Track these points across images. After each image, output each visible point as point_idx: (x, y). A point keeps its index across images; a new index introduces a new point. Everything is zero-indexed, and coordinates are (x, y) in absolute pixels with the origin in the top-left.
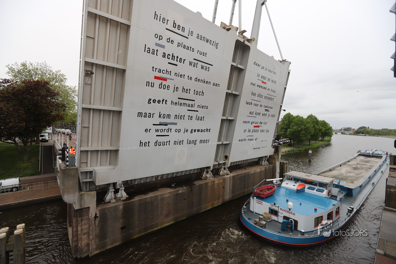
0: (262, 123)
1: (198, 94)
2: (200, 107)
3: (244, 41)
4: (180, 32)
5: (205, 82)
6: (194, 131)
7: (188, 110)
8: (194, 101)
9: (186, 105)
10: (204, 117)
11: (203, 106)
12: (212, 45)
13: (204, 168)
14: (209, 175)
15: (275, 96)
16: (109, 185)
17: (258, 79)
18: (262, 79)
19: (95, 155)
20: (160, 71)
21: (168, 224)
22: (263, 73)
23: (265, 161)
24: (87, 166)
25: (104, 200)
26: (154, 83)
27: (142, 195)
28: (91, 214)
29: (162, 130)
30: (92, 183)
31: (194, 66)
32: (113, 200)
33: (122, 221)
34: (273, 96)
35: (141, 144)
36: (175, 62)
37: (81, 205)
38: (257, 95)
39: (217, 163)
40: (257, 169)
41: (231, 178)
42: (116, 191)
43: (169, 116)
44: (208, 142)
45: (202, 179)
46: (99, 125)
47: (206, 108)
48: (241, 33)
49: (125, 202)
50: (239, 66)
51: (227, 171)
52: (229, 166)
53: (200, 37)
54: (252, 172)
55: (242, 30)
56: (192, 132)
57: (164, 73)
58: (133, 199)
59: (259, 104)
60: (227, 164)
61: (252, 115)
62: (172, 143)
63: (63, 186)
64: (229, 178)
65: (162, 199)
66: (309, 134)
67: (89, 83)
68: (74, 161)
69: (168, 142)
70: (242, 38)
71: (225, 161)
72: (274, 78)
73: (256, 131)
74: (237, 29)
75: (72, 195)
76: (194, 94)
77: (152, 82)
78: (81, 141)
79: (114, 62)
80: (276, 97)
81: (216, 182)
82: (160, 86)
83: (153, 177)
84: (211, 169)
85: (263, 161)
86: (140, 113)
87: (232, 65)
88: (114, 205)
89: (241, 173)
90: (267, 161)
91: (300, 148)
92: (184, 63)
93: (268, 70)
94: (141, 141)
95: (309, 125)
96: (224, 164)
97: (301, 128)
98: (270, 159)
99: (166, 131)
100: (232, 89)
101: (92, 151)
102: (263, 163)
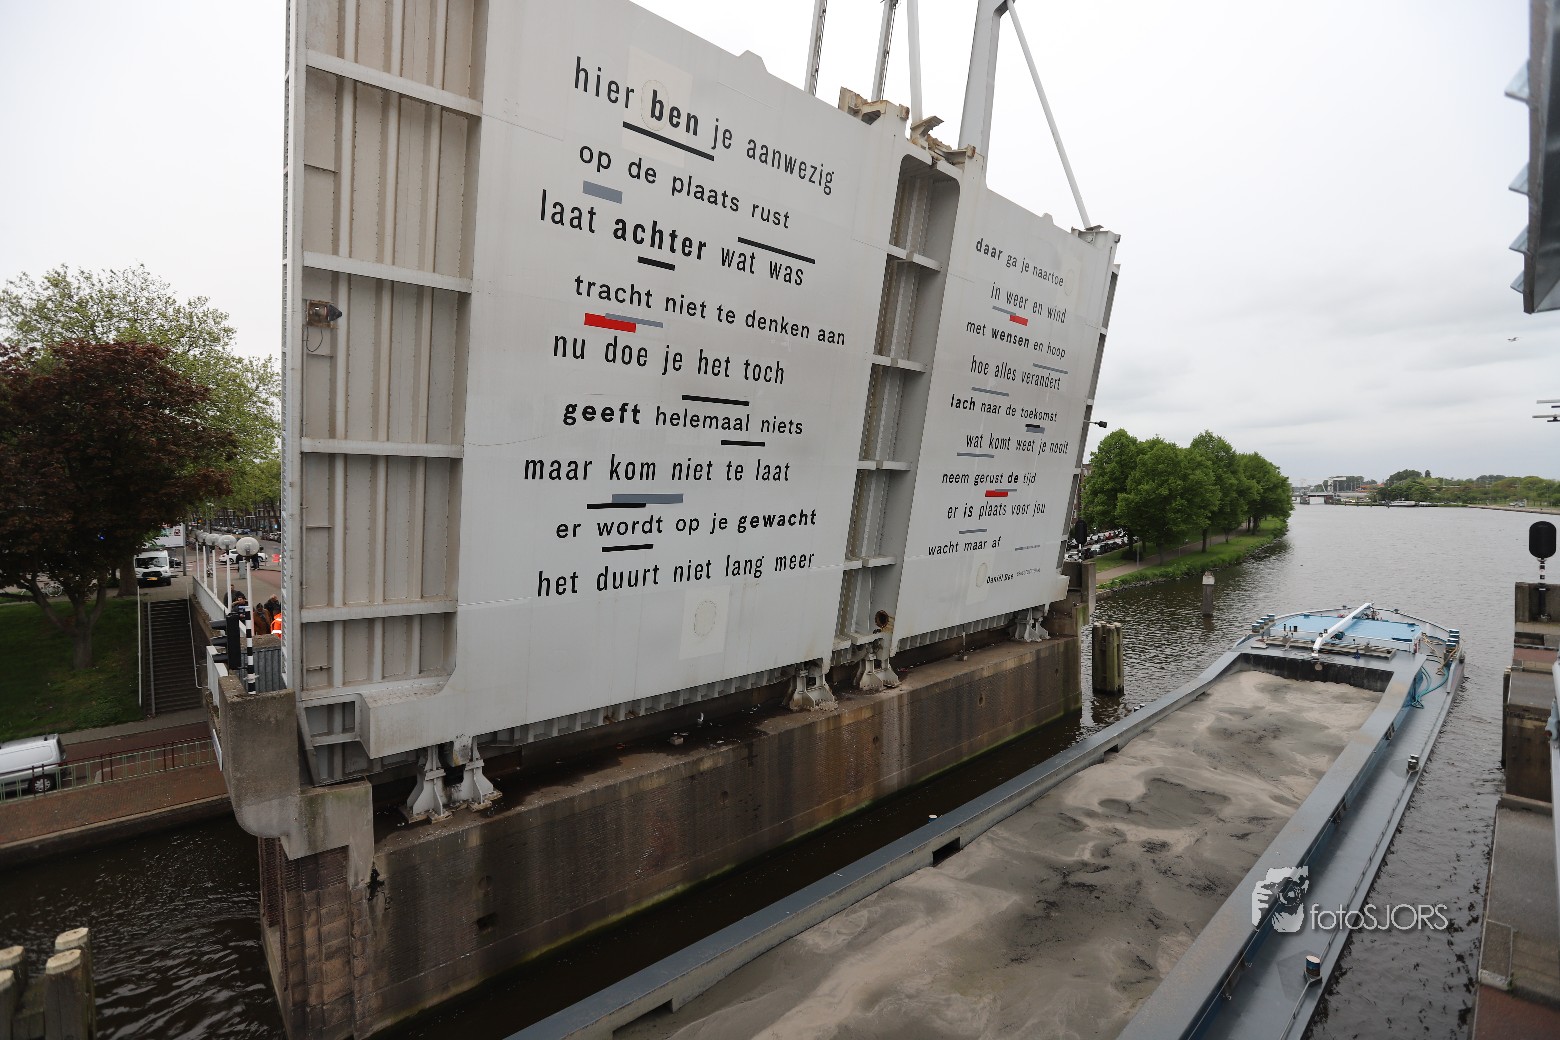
0: (1016, 478)
1: (762, 375)
2: (771, 428)
3: (934, 163)
4: (680, 135)
5: (789, 328)
6: (751, 523)
7: (724, 443)
8: (746, 404)
9: (714, 421)
10: (787, 467)
11: (781, 427)
12: (810, 181)
13: (797, 667)
14: (819, 694)
15: (1061, 372)
16: (422, 752)
17: (994, 308)
18: (1011, 308)
19: (359, 639)
20: (608, 292)
21: (663, 896)
22: (1013, 281)
23: (1034, 626)
24: (330, 684)
25: (405, 813)
26: (584, 341)
27: (555, 788)
28: (356, 875)
29: (623, 528)
30: (356, 748)
31: (741, 266)
32: (439, 814)
33: (480, 893)
34: (1053, 370)
35: (545, 584)
36: (664, 256)
37: (311, 841)
38: (992, 370)
39: (847, 644)
40: (1005, 661)
41: (905, 701)
42: (453, 776)
43: (649, 470)
44: (807, 562)
45: (792, 711)
46: (373, 520)
47: (794, 433)
48: (922, 129)
49: (488, 820)
50: (918, 259)
51: (886, 674)
52: (892, 655)
53: (758, 151)
54: (986, 674)
55: (926, 116)
56: (745, 528)
57: (624, 300)
58: (520, 803)
59: (1003, 402)
60: (885, 644)
61: (977, 451)
62: (667, 573)
63: (236, 770)
64: (896, 699)
65: (638, 798)
66: (1205, 508)
67: (325, 350)
68: (275, 663)
69: (649, 570)
70: (924, 148)
71: (878, 636)
72: (1059, 299)
73: (994, 512)
74: (904, 113)
75: (275, 802)
76: (747, 378)
77: (575, 340)
78: (301, 584)
79: (421, 267)
80: (1066, 373)
81: (847, 720)
82: (611, 352)
83: (595, 712)
84: (826, 668)
85: (1028, 627)
86: (533, 461)
87: (890, 258)
88: (445, 833)
89: (944, 679)
90: (1043, 625)
91: (1169, 564)
92: (699, 257)
93: (1031, 269)
94: (541, 573)
95: (1198, 474)
96: (876, 645)
97: (1170, 490)
98: (1055, 618)
99: (638, 527)
100: (892, 354)
101: (346, 624)
102: (1026, 636)
